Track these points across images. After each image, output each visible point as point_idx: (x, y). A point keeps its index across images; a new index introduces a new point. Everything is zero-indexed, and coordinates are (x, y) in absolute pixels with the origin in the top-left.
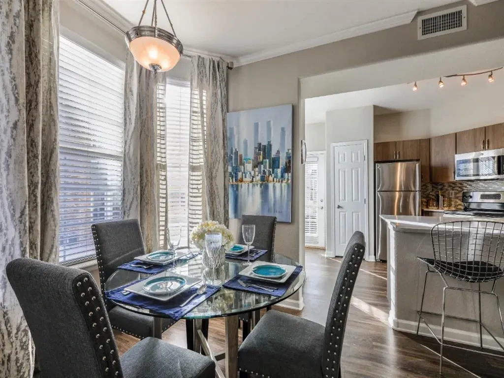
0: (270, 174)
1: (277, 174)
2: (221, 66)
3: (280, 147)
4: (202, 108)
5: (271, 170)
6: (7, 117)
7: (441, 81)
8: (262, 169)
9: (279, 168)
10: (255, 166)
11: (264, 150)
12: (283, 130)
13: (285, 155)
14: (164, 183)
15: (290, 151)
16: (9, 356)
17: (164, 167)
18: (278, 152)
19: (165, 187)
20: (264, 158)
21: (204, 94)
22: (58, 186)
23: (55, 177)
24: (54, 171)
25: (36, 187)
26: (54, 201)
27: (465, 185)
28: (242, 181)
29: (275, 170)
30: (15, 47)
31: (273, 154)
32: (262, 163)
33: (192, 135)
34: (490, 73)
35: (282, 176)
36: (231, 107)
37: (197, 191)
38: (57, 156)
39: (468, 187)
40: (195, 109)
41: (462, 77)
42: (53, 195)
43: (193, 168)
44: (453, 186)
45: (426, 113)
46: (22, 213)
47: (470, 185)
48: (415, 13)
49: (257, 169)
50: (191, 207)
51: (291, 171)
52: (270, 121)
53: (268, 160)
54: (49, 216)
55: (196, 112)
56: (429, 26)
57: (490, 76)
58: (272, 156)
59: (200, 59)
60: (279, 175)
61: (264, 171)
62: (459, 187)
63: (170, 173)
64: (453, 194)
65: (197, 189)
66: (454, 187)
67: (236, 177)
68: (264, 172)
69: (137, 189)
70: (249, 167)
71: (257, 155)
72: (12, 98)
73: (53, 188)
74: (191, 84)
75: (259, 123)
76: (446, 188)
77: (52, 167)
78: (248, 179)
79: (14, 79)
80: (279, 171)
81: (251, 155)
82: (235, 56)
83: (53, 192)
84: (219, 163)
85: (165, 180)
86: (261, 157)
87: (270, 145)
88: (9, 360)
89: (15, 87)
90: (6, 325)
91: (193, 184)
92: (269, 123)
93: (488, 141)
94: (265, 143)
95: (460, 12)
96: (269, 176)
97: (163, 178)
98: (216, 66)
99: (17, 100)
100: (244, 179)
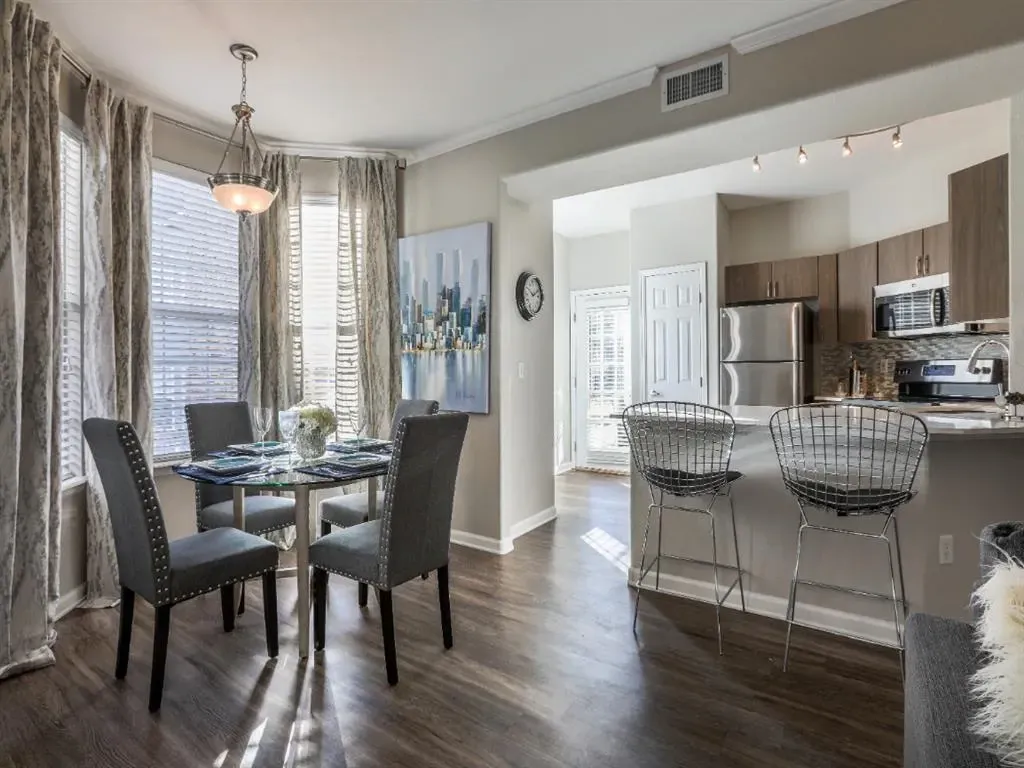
0: (458, 336)
1: (467, 336)
2: (384, 168)
3: (472, 294)
4: (353, 237)
5: (459, 328)
6: (95, 284)
7: (801, 151)
8: (448, 327)
9: (469, 325)
10: (438, 324)
11: (450, 296)
12: (475, 264)
13: (478, 304)
14: (299, 353)
15: (484, 299)
16: (101, 544)
17: (298, 331)
18: (470, 300)
19: (299, 359)
20: (450, 310)
21: (358, 215)
22: (151, 360)
23: (147, 348)
24: (146, 341)
25: (126, 359)
26: (147, 376)
27: (906, 346)
28: (421, 348)
29: (465, 329)
30: (102, 207)
31: (463, 302)
32: (447, 318)
33: (341, 279)
34: (895, 131)
35: (475, 339)
36: (407, 228)
37: (348, 365)
38: (149, 321)
39: (911, 350)
40: (344, 240)
41: (844, 140)
42: (144, 371)
43: (342, 331)
44: (886, 349)
45: (839, 199)
46: (110, 389)
47: (914, 348)
48: (654, 70)
49: (441, 328)
50: (340, 390)
51: (487, 330)
52: (457, 251)
53: (455, 314)
54: (141, 395)
55: (346, 245)
56: (677, 89)
57: (896, 136)
58: (461, 307)
59: (352, 163)
60: (470, 338)
61: (450, 331)
62: (897, 352)
63: (308, 339)
64: (887, 366)
65: (349, 361)
66: (888, 353)
67: (414, 342)
68: (451, 334)
69: (256, 362)
70: (430, 323)
71: (441, 304)
72: (99, 262)
73: (145, 361)
74: (340, 199)
75: (444, 254)
76: (874, 353)
77: (144, 336)
78: (429, 344)
79: (101, 242)
80: (470, 330)
81: (432, 306)
82: (412, 147)
83: (145, 366)
84: (382, 320)
85: (300, 348)
86: (447, 308)
87: (458, 288)
88: (101, 548)
89: (103, 251)
90: (97, 509)
91: (342, 354)
92: (456, 254)
93: (927, 258)
94: (450, 286)
95: (719, 66)
96: (456, 339)
97: (296, 346)
98: (375, 169)
99: (104, 265)
100: (425, 345)
